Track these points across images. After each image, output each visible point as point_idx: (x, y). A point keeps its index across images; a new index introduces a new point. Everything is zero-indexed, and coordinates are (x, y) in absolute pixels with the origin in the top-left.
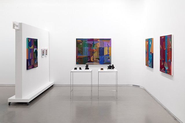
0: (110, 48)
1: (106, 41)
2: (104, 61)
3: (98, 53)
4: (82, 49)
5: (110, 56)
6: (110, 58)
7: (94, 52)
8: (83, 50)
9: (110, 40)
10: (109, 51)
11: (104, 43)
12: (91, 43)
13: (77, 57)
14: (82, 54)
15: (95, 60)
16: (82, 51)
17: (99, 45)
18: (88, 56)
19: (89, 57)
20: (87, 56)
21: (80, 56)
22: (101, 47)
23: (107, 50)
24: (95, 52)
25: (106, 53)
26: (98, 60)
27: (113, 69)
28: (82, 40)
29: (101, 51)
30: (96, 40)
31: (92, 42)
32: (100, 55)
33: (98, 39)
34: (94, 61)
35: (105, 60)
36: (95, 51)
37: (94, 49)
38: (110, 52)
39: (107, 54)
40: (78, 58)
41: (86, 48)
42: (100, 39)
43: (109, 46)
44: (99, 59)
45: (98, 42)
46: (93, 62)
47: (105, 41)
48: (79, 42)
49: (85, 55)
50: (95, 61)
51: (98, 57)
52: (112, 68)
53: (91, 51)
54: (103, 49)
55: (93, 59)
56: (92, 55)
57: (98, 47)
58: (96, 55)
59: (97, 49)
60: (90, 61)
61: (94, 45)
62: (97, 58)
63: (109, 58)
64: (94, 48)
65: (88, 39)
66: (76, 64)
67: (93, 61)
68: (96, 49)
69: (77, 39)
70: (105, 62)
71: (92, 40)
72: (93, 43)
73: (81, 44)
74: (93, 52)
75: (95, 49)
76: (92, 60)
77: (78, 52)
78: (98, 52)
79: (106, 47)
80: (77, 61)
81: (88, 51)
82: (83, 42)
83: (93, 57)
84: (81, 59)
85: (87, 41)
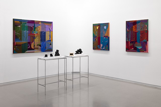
0: (51, 32)
1: (48, 24)
2: (46, 48)
3: (39, 39)
4: (20, 32)
5: (52, 41)
6: (52, 44)
7: (35, 37)
8: (22, 35)
9: (51, 23)
10: (51, 36)
11: (45, 26)
12: (31, 25)
14: (21, 39)
15: (36, 47)
16: (21, 36)
17: (41, 29)
19: (30, 43)
20: (27, 42)
21: (18, 42)
22: (42, 31)
23: (48, 35)
24: (37, 37)
25: (47, 38)
26: (39, 47)
27: (81, 53)
29: (43, 36)
30: (37, 22)
32: (41, 40)
33: (39, 22)
34: (35, 48)
35: (47, 46)
36: (36, 36)
37: (35, 33)
38: (51, 37)
39: (48, 40)
40: (16, 45)
41: (26, 32)
42: (42, 22)
43: (51, 31)
44: (40, 46)
45: (40, 25)
46: (34, 49)
47: (46, 25)
48: (17, 24)
49: (24, 41)
50: (36, 48)
51: (40, 43)
52: (79, 53)
53: (32, 35)
54: (45, 33)
55: (34, 46)
56: (33, 41)
57: (40, 31)
58: (37, 40)
59: (38, 34)
60: (31, 49)
62: (38, 44)
64: (34, 32)
65: (28, 20)
66: (13, 53)
67: (33, 48)
68: (37, 34)
69: (14, 20)
70: (46, 49)
71: (33, 22)
72: (34, 26)
73: (20, 26)
74: (34, 38)
75: (36, 33)
77: (16, 37)
78: (39, 37)
79: (47, 31)
80: (15, 49)
81: (28, 36)
82: (22, 24)
83: (34, 43)
84: (19, 46)
85: (27, 24)
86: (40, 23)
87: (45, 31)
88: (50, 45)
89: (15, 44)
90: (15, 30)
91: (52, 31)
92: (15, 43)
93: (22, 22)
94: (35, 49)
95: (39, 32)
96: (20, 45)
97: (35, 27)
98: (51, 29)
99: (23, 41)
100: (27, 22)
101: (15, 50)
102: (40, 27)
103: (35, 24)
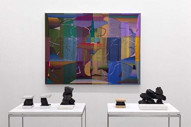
0: (136, 39)
1: (127, 20)
2: (120, 76)
3: (103, 55)
4: (61, 41)
5: (137, 60)
6: (137, 67)
7: (92, 50)
8: (65, 46)
10: (135, 49)
11: (120, 25)
12: (85, 24)
13: (47, 63)
14: (61, 56)
15: (95, 72)
16: (61, 48)
17: (108, 32)
18: (78, 63)
19: (81, 64)
20: (75, 61)
21: (56, 62)
22: (112, 36)
23: (128, 45)
24: (97, 50)
25: (125, 53)
26: (104, 73)
27: (160, 102)
28: (61, 17)
29: (113, 48)
30: (100, 18)
31: (87, 22)
32: (109, 58)
33: (104, 15)
34: (93, 74)
35: (123, 72)
36: (95, 47)
37: (94, 41)
38: (137, 50)
39: (128, 56)
40: (51, 68)
41: (72, 40)
42: (111, 16)
43: (136, 35)
44: (107, 70)
45: (106, 23)
46: (90, 78)
47: (123, 22)
48: (53, 23)
49: (69, 59)
50: (95, 75)
51: (105, 65)
52: (155, 100)
53: (86, 46)
54: (119, 41)
55: (91, 70)
56: (89, 59)
57: (106, 36)
58: (99, 58)
59: (101, 42)
60: (83, 76)
61: (93, 30)
62: (101, 66)
63: (134, 68)
64: (92, 39)
65: (77, 14)
67: (89, 75)
68: (98, 43)
69: (47, 15)
70: (123, 78)
71: (88, 17)
72: (91, 27)
73: (59, 28)
74: (91, 52)
75: (97, 41)
76: (87, 72)
77: (51, 51)
78: (103, 52)
79: (125, 37)
80: (49, 75)
81: (78, 48)
82: (63, 23)
83: (91, 65)
84: (57, 70)
85: (76, 21)
86: (106, 19)
87: (120, 35)
88: (133, 70)
89: (50, 65)
90: (49, 37)
91: (140, 37)
92: (49, 62)
93: (65, 19)
94: (93, 77)
95: (104, 39)
96: (59, 68)
97: (95, 27)
98: (135, 32)
99: (66, 60)
100: (75, 18)
101: (49, 77)
102: (106, 27)
103: (93, 23)
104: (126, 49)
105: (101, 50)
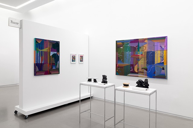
0: (164, 52)
1: (159, 41)
2: (155, 73)
3: (144, 61)
4: (123, 54)
5: (165, 64)
6: (165, 69)
7: (139, 58)
8: (125, 56)
9: (165, 38)
10: (164, 58)
11: (154, 44)
12: (135, 45)
13: (116, 65)
14: (123, 61)
15: (140, 70)
16: (123, 58)
17: (147, 48)
18: (131, 65)
19: (132, 66)
20: (130, 64)
21: (120, 64)
22: (149, 50)
23: (159, 55)
24: (141, 58)
25: (158, 60)
26: (145, 71)
28: (123, 42)
29: (150, 56)
30: (142, 41)
31: (136, 43)
32: (148, 63)
33: (145, 39)
35: (156, 71)
36: (140, 57)
37: (139, 53)
39: (159, 62)
40: (118, 67)
41: (128, 53)
42: (149, 39)
43: (164, 49)
44: (146, 70)
45: (146, 43)
46: (137, 73)
47: (156, 42)
48: (120, 45)
49: (127, 63)
50: (140, 72)
51: (146, 67)
53: (135, 57)
54: (153, 53)
55: (138, 69)
56: (137, 63)
57: (146, 51)
58: (142, 63)
59: (143, 54)
60: (133, 72)
62: (143, 67)
63: (163, 69)
65: (131, 40)
66: (116, 75)
67: (137, 72)
68: (142, 54)
69: (117, 42)
70: (156, 75)
71: (136, 41)
72: (138, 46)
73: (122, 48)
74: (138, 59)
76: (136, 70)
77: (119, 59)
78: (144, 59)
79: (157, 51)
80: (117, 71)
81: (131, 57)
82: (124, 45)
83: (138, 66)
84: (121, 69)
85: (130, 44)
86: (146, 41)
87: (154, 50)
90: (117, 52)
91: (167, 50)
93: (125, 43)
94: (139, 73)
95: (145, 52)
96: (122, 67)
97: (140, 46)
98: (163, 47)
99: (125, 63)
100: (129, 42)
102: (146, 45)
103: (139, 44)
104: (158, 58)
105: (143, 58)
